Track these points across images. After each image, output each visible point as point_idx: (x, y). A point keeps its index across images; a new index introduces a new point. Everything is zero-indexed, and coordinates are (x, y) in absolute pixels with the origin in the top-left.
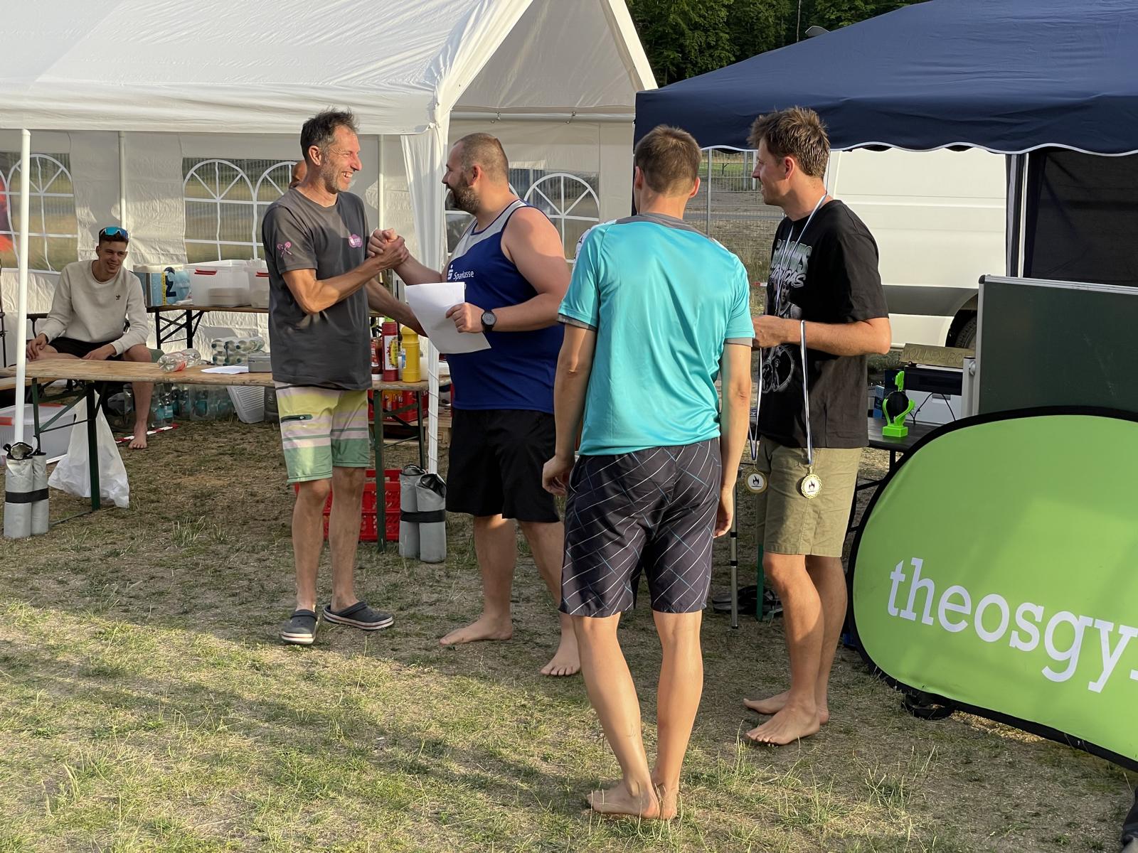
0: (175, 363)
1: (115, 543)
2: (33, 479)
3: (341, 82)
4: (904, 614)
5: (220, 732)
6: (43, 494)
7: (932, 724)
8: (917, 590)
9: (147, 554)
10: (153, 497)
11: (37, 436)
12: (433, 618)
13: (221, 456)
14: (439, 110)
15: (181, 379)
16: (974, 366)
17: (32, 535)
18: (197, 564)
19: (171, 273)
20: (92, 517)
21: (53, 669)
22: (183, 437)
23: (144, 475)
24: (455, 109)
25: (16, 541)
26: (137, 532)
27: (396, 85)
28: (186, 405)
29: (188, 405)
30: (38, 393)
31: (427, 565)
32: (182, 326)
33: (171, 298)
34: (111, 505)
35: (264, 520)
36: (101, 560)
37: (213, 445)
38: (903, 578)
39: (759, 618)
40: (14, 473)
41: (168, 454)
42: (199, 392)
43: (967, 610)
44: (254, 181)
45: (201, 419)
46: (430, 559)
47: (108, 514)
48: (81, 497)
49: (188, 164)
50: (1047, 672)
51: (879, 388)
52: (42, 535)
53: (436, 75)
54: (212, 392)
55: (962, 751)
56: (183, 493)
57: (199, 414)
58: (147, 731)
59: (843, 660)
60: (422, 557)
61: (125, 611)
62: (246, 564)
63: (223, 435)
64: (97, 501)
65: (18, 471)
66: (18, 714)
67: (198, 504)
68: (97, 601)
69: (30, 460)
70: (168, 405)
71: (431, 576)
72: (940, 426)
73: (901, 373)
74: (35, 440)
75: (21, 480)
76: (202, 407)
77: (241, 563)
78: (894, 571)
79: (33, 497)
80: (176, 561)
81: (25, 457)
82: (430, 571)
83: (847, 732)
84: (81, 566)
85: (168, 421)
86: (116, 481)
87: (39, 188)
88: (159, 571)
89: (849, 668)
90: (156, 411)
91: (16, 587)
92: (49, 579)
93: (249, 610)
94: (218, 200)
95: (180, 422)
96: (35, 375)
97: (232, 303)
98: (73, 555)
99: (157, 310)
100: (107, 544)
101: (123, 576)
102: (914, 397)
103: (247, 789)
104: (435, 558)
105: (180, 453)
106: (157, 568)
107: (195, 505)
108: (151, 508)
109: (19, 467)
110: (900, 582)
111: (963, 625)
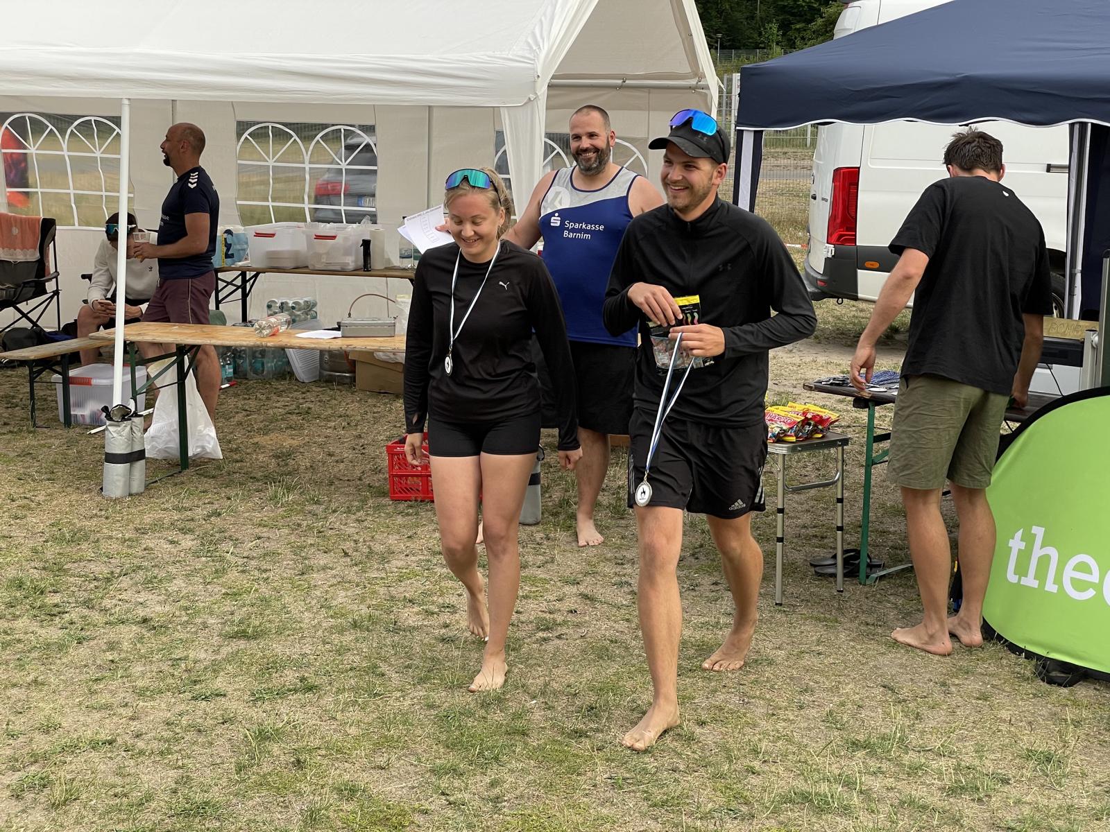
1: (212, 503)
2: (131, 439)
3: (441, 53)
4: (1024, 581)
6: (140, 455)
8: (1040, 558)
9: (248, 514)
10: (237, 457)
11: (134, 398)
12: (545, 581)
13: (289, 416)
14: (539, 81)
16: (1096, 339)
17: (130, 495)
18: (299, 525)
19: (231, 235)
20: (182, 476)
21: (193, 630)
22: (247, 396)
25: (117, 500)
26: (231, 492)
29: (245, 364)
32: (238, 287)
33: (229, 260)
35: (348, 480)
36: (205, 520)
37: (279, 405)
38: (1023, 546)
39: (862, 582)
40: (115, 435)
41: (238, 413)
42: (256, 351)
43: (1095, 578)
44: (307, 146)
45: (258, 377)
46: (527, 521)
47: (197, 474)
48: (169, 457)
49: (242, 127)
52: (140, 495)
54: (269, 351)
56: (263, 453)
57: (256, 372)
58: (306, 693)
61: (243, 572)
62: (346, 524)
63: (284, 394)
64: (185, 461)
65: (119, 433)
67: (281, 464)
68: (213, 561)
69: (129, 422)
71: (532, 539)
74: (132, 402)
75: (121, 442)
76: (258, 365)
77: (341, 524)
78: (1013, 538)
79: (132, 458)
80: (277, 521)
81: (123, 419)
82: (529, 533)
83: (983, 697)
84: (187, 526)
88: (264, 532)
91: (130, 547)
92: (159, 539)
94: (271, 163)
95: (239, 380)
96: (132, 339)
97: (289, 265)
98: (176, 515)
100: (205, 504)
101: (231, 536)
104: (530, 521)
105: (249, 413)
106: (261, 528)
107: (279, 465)
108: (236, 467)
109: (119, 429)
110: (1019, 549)
111: (1091, 593)
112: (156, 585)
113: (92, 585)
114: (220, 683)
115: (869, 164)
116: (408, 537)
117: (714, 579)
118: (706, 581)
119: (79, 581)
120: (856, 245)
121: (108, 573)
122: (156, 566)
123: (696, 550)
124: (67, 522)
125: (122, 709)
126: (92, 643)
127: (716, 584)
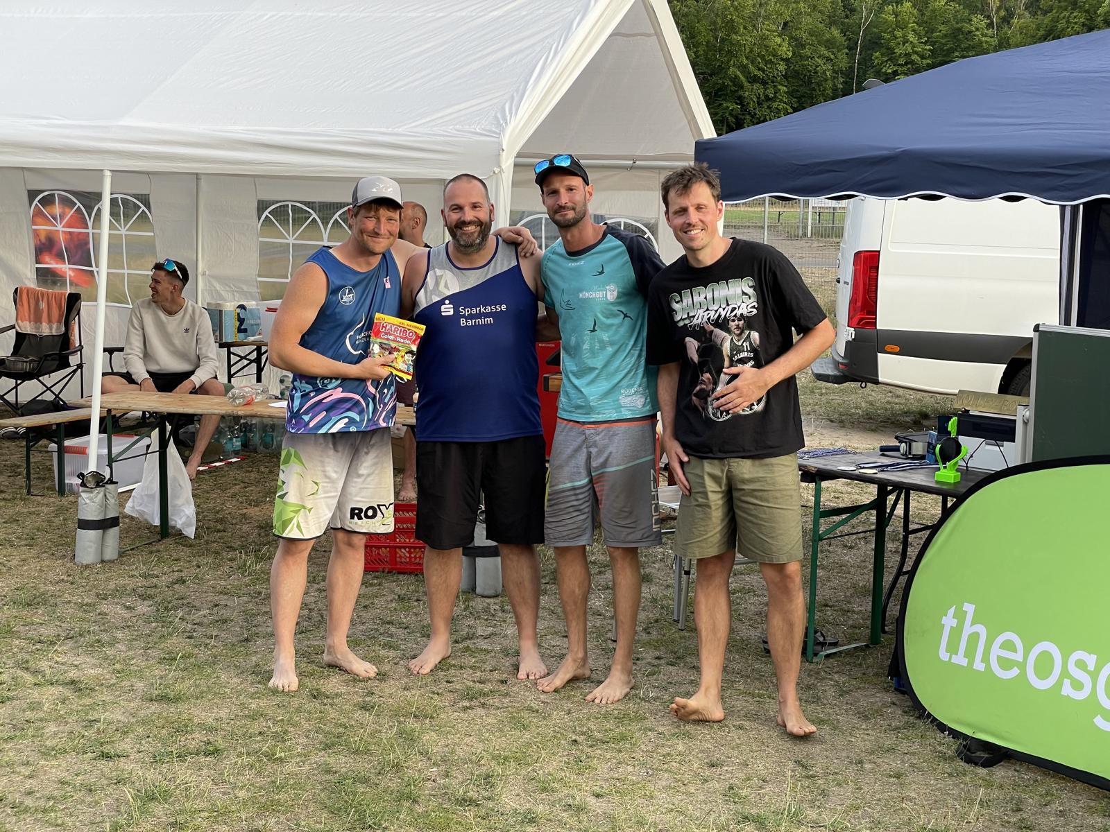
0: (244, 397)
1: (181, 571)
2: (105, 506)
3: (412, 127)
4: (955, 659)
5: (277, 759)
6: (114, 522)
7: (982, 771)
8: (969, 636)
9: (212, 582)
10: (219, 527)
11: (110, 466)
12: (488, 652)
14: (504, 154)
15: (248, 413)
16: (1028, 413)
17: (102, 562)
18: (260, 593)
19: (243, 310)
20: (161, 545)
21: (118, 693)
22: (250, 469)
23: (211, 505)
24: (519, 155)
25: (87, 566)
26: (203, 560)
27: (465, 132)
28: (254, 438)
29: (256, 438)
30: (113, 424)
31: (482, 599)
32: (251, 362)
33: (242, 335)
34: (179, 534)
35: (325, 551)
36: (167, 586)
38: (954, 623)
39: (809, 660)
40: (88, 501)
41: (235, 484)
42: (267, 426)
43: (1019, 657)
44: (325, 224)
45: (267, 451)
46: (486, 593)
47: (176, 543)
48: (152, 525)
49: (262, 206)
50: (1099, 721)
51: (930, 433)
52: (112, 562)
53: (502, 122)
54: (278, 426)
55: (1012, 799)
56: (248, 523)
57: (266, 446)
58: (207, 756)
59: (894, 704)
60: (478, 590)
61: (190, 637)
64: (165, 530)
65: (91, 499)
66: (83, 736)
67: (263, 534)
68: (163, 627)
69: (103, 488)
70: (236, 437)
71: (486, 610)
72: (993, 472)
73: (954, 419)
74: (108, 469)
75: (94, 509)
76: (268, 439)
78: (946, 616)
79: (104, 525)
80: (240, 590)
81: (98, 485)
82: (486, 605)
83: (898, 776)
84: (148, 593)
85: (236, 453)
86: (183, 511)
87: (121, 227)
88: (223, 599)
89: (900, 712)
90: (226, 443)
91: (85, 611)
92: (117, 604)
93: (309, 639)
94: (291, 240)
95: (248, 454)
96: (110, 406)
98: (140, 582)
99: (228, 346)
100: (174, 571)
101: (188, 603)
102: (967, 443)
103: (302, 816)
104: (491, 592)
105: (247, 485)
106: (221, 596)
107: (259, 535)
108: (217, 537)
109: (92, 495)
110: (952, 627)
111: (1015, 671)
112: (96, 648)
113: (34, 648)
114: (126, 745)
115: (889, 247)
116: (365, 607)
117: (658, 653)
118: (649, 655)
119: (23, 643)
120: (876, 328)
121: (54, 636)
122: (105, 631)
123: (650, 625)
124: (32, 587)
125: (22, 767)
126: (14, 702)
127: (658, 658)
